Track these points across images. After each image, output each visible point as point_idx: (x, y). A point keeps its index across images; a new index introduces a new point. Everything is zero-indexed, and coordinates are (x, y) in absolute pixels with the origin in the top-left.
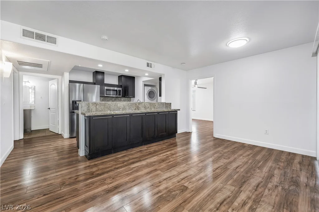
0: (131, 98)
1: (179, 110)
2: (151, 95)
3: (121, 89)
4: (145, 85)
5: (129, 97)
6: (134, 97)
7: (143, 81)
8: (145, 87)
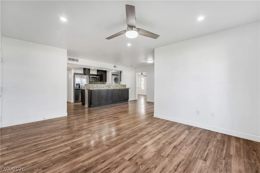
0: (104, 82)
1: (130, 88)
2: (116, 80)
3: (99, 77)
4: (113, 75)
5: (103, 81)
6: (106, 81)
7: (111, 73)
8: (113, 76)
